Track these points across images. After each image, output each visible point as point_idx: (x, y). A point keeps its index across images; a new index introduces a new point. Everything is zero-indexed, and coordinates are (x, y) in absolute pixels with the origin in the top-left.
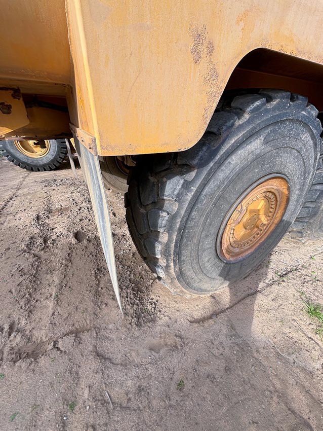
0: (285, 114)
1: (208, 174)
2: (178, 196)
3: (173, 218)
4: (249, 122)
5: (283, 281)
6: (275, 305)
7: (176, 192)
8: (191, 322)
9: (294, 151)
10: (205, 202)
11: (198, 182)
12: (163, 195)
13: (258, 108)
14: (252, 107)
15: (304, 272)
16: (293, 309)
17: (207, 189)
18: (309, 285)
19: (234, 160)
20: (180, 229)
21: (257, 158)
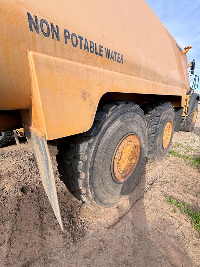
0: (126, 110)
1: (99, 139)
2: (87, 151)
3: (86, 163)
4: (112, 114)
5: (152, 187)
6: (151, 202)
7: (85, 150)
8: (108, 228)
9: (135, 123)
10: (100, 153)
11: (95, 143)
12: (79, 152)
13: (114, 109)
14: (112, 109)
15: (160, 180)
16: (160, 202)
17: (100, 146)
18: (164, 186)
19: (109, 130)
20: (90, 169)
21: (119, 128)
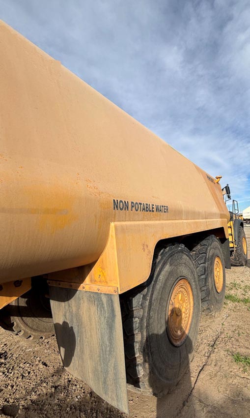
0: (173, 252)
1: (153, 288)
2: (141, 305)
3: (142, 320)
5: (215, 348)
6: (217, 368)
9: (183, 264)
11: (150, 294)
13: (163, 253)
15: (223, 336)
16: (227, 365)
17: (154, 296)
18: (229, 343)
19: (161, 277)
21: (170, 273)
